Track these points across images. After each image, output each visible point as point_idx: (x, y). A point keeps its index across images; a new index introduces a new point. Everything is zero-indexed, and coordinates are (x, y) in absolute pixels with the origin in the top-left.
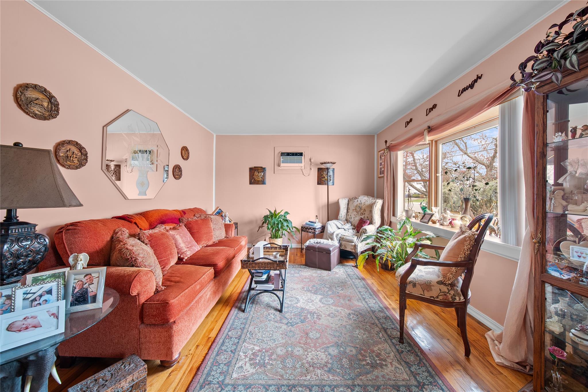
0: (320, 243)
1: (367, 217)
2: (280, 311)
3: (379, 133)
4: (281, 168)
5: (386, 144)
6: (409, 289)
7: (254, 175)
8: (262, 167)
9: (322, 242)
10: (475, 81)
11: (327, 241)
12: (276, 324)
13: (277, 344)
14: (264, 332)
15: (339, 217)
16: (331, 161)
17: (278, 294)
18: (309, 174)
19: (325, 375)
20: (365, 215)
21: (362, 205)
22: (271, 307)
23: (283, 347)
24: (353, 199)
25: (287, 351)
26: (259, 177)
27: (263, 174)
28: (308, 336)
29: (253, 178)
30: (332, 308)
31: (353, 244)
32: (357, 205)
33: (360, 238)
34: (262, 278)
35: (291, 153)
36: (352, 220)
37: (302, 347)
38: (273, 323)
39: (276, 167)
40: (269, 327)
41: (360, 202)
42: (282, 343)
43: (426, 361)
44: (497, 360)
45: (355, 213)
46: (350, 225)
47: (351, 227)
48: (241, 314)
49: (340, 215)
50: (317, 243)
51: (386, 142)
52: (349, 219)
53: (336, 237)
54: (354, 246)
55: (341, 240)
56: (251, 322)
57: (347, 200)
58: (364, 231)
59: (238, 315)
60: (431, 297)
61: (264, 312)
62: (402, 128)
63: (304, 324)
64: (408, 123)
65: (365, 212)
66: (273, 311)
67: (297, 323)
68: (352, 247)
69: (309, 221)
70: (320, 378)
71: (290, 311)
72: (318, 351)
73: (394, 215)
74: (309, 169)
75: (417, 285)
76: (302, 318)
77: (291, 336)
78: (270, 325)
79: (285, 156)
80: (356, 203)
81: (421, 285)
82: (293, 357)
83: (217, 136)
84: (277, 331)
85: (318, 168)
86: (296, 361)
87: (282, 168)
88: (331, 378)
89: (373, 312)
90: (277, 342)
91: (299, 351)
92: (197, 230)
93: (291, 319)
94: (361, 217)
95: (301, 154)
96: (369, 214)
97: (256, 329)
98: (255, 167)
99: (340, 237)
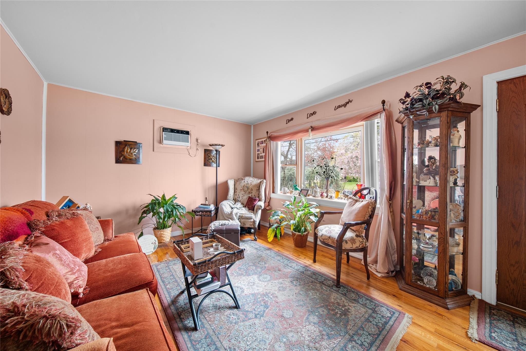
0: (224, 225)
1: (255, 195)
2: (237, 307)
3: (255, 124)
4: (162, 146)
5: (267, 134)
6: (346, 246)
7: (123, 151)
8: (136, 142)
9: (227, 223)
10: (348, 103)
11: (227, 221)
12: (247, 323)
13: (270, 343)
14: (244, 339)
15: (228, 198)
16: (220, 144)
17: (225, 290)
18: (196, 155)
19: (330, 343)
20: (252, 194)
21: (249, 185)
22: (223, 308)
23: (277, 342)
24: (239, 180)
25: (284, 343)
26: (132, 154)
27: (137, 151)
28: (285, 318)
29: (122, 155)
30: (275, 283)
31: (252, 220)
32: (244, 185)
33: (256, 214)
34: (206, 278)
35: (175, 130)
36: (240, 199)
37: (291, 331)
38: (242, 324)
39: (156, 144)
40: (243, 330)
41: (247, 183)
42: (272, 338)
43: (360, 293)
44: (379, 275)
45: (243, 192)
46: (240, 204)
47: (242, 206)
48: (195, 335)
49: (229, 195)
50: (222, 225)
51: (267, 132)
52: (237, 198)
53: (236, 216)
54: (253, 222)
55: (241, 218)
56: (218, 338)
57: (234, 181)
58: (259, 208)
59: (192, 338)
60: (356, 247)
61: (220, 317)
62: (283, 124)
63: (270, 308)
64: (289, 121)
65: (252, 191)
66: (228, 312)
67: (264, 311)
68: (252, 223)
69: (202, 204)
70: (330, 348)
71: (245, 303)
72: (305, 327)
73: (273, 192)
74: (195, 149)
75: (348, 241)
76: (262, 303)
77: (272, 327)
78: (241, 328)
79: (169, 132)
80: (243, 183)
81: (350, 241)
82: (295, 345)
83: (49, 85)
84: (255, 330)
85: (205, 149)
86: (301, 347)
87: (164, 145)
88: (335, 342)
89: (303, 272)
90: (268, 342)
91: (293, 336)
92: (68, 238)
93: (255, 310)
94: (249, 195)
95: (187, 133)
96: (256, 193)
97: (233, 341)
98: (124, 141)
99: (239, 216)
